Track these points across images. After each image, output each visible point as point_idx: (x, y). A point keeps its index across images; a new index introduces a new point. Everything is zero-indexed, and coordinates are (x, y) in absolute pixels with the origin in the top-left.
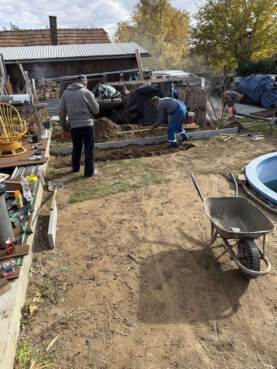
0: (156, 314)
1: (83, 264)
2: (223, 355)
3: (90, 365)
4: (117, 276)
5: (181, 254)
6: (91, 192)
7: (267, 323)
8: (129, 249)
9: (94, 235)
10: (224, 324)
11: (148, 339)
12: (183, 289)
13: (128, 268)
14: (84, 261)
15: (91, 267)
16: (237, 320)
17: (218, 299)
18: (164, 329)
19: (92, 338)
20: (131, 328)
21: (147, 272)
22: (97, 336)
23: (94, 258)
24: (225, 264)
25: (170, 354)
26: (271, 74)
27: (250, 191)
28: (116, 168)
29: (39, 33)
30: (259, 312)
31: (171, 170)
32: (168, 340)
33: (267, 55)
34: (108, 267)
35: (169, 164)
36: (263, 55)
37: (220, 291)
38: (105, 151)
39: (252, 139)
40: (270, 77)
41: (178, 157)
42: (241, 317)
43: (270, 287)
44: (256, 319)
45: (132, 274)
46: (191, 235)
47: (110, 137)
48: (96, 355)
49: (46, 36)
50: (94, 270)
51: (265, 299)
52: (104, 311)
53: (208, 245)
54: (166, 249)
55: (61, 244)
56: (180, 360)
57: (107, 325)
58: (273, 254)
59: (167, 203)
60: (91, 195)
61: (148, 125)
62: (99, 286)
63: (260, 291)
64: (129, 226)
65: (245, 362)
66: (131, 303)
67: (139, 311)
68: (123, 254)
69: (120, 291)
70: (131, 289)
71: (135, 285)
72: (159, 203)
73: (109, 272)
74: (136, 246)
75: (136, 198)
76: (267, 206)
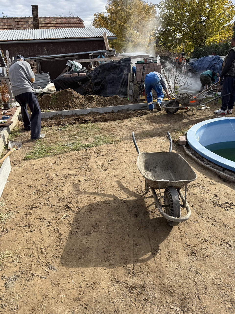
0: (79, 258)
1: (22, 212)
2: (133, 297)
3: (2, 306)
4: (51, 224)
5: (115, 203)
6: (46, 151)
7: (182, 266)
8: (69, 200)
9: (39, 188)
10: (140, 268)
11: (65, 282)
12: (110, 235)
13: (63, 217)
14: (24, 210)
15: (29, 215)
16: (154, 264)
17: (140, 244)
18: (83, 272)
19: (11, 280)
20: (51, 271)
21: (80, 220)
22: (17, 278)
23: (34, 208)
24: (153, 212)
25: (83, 296)
26: (221, 56)
27: (188, 150)
28: (74, 131)
29: (24, 20)
30: (176, 256)
31: (123, 133)
32: (84, 283)
33: (219, 41)
34: (45, 215)
35: (121, 128)
36: (216, 40)
37: (144, 237)
38: (68, 117)
39: (199, 108)
40: (220, 57)
41: (130, 123)
42: (158, 261)
43: (191, 233)
44: (171, 262)
45: (66, 221)
46: (128, 188)
47: (74, 106)
48: (11, 296)
49: (30, 23)
50: (31, 217)
51: (184, 245)
52: (30, 255)
53: (142, 196)
54: (102, 199)
55: (8, 195)
56: (91, 302)
57: (29, 268)
58: (199, 204)
59: (113, 160)
60: (46, 153)
61: (109, 96)
62: (31, 232)
63: (181, 237)
64: (74, 179)
65: (153, 304)
66: (58, 248)
67: (63, 255)
68: (62, 204)
69: (50, 236)
70: (61, 235)
71: (65, 231)
72: (105, 161)
73: (45, 220)
74: (75, 197)
75: (86, 156)
76: (202, 163)
